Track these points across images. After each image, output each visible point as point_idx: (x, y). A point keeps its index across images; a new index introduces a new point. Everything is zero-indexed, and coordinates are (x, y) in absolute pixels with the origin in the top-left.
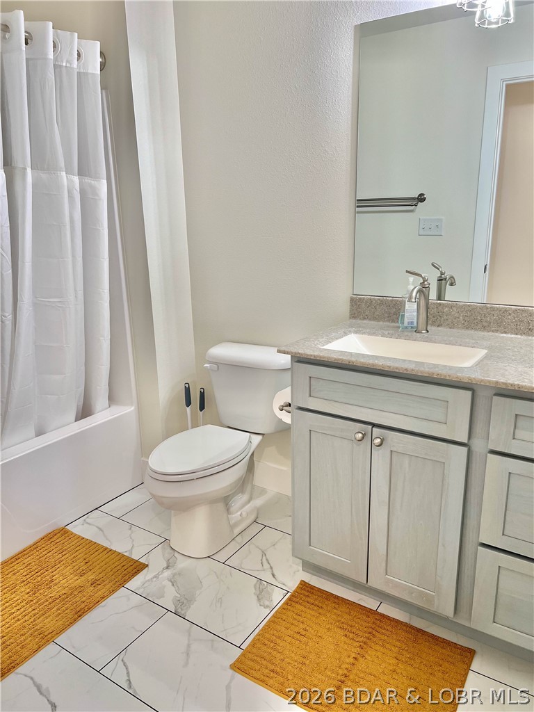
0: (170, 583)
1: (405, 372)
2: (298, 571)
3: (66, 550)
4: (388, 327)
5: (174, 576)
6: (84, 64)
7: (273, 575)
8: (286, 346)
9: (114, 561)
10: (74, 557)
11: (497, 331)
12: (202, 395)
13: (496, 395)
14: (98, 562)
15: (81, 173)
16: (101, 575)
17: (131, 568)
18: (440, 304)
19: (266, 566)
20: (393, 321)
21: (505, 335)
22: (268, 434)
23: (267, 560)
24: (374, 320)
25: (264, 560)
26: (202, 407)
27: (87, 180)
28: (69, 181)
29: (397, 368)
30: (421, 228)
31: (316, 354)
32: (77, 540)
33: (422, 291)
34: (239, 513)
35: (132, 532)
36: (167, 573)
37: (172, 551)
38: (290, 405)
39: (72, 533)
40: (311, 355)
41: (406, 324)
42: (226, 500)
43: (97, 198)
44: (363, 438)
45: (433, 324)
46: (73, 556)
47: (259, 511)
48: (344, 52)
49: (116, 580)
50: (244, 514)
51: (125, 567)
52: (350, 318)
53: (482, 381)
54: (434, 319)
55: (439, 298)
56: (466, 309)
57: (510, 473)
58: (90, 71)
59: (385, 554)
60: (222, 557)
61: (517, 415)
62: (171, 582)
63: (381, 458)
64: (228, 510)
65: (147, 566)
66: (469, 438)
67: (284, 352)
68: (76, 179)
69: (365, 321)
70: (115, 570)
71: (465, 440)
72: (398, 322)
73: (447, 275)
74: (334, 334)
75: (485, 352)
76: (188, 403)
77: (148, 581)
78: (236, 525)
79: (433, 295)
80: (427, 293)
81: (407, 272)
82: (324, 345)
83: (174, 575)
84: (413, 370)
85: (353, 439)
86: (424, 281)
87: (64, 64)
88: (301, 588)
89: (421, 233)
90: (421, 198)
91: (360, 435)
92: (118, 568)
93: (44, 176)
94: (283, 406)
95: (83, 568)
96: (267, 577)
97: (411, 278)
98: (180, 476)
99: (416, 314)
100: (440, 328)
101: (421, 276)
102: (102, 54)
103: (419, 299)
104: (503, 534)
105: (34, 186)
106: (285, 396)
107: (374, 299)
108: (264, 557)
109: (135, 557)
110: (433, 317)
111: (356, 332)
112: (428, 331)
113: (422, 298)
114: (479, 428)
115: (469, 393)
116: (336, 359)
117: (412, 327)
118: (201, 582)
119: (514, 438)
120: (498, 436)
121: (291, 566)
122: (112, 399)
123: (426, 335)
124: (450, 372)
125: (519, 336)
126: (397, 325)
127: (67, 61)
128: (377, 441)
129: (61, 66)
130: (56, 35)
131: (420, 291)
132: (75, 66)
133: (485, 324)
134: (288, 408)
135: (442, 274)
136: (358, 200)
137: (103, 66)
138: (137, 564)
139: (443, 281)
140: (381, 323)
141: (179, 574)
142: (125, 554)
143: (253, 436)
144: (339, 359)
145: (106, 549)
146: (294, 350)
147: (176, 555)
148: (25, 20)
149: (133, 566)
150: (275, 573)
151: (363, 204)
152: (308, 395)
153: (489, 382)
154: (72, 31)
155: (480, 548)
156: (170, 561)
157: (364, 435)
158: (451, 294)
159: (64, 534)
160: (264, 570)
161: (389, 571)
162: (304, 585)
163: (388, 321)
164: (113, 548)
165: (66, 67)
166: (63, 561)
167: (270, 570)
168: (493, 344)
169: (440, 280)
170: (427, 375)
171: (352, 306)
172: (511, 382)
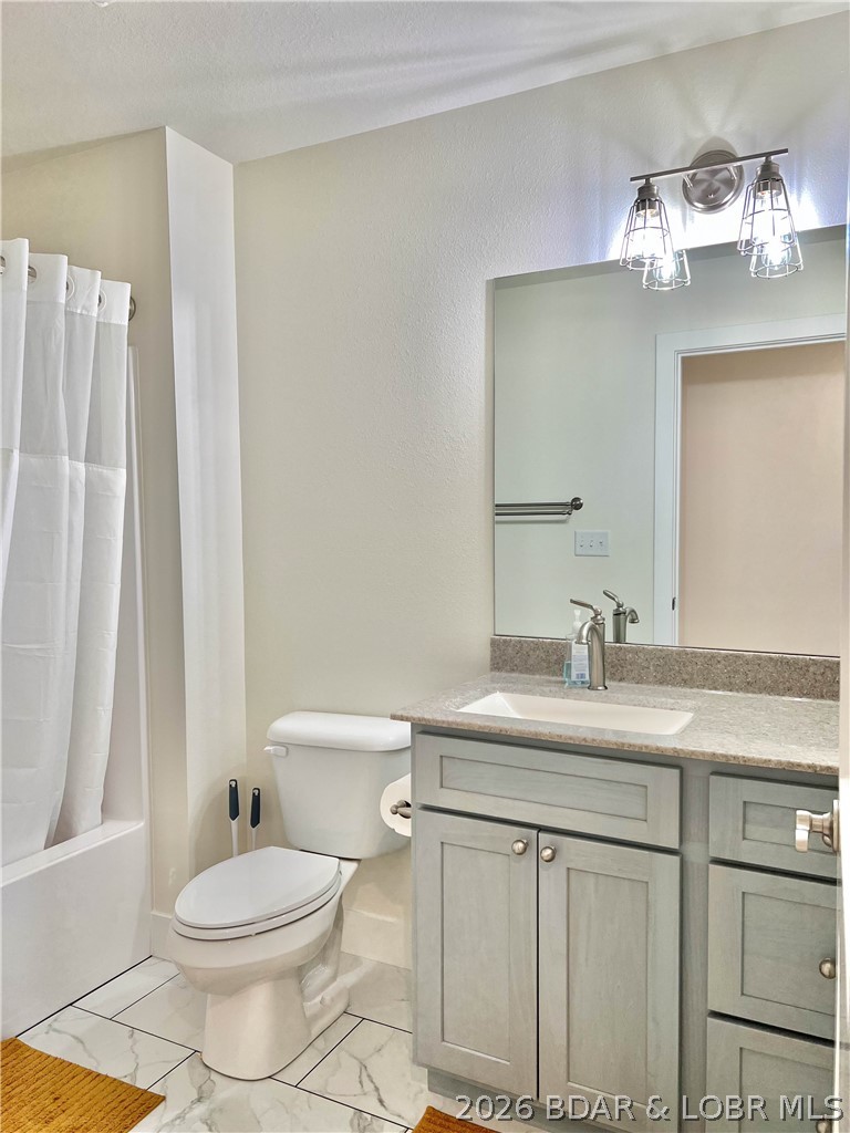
0: (206, 1127)
1: (583, 743)
2: (422, 1091)
3: (18, 1078)
4: (550, 682)
5: (211, 1115)
6: (105, 312)
7: (381, 1101)
8: (404, 709)
9: (105, 1093)
10: (33, 1091)
11: (703, 687)
12: (256, 800)
13: (714, 773)
14: (77, 1097)
15: (89, 459)
16: (83, 1120)
17: (136, 1104)
18: (620, 648)
19: (368, 1086)
20: (554, 674)
21: (713, 692)
22: (366, 859)
23: (369, 1076)
24: (527, 673)
25: (365, 1079)
26: (255, 821)
27: (95, 468)
28: (73, 470)
29: (571, 738)
30: (578, 546)
31: (451, 719)
32: (38, 1060)
33: (596, 631)
34: (319, 999)
35: (135, 1043)
36: (200, 1109)
37: (205, 1071)
38: (408, 805)
39: (28, 1049)
40: (443, 722)
41: (574, 678)
42: (299, 972)
43: (109, 494)
44: (525, 849)
45: (612, 679)
46: (33, 1087)
47: (352, 993)
48: (474, 312)
49: (110, 1126)
50: (328, 998)
51: (125, 1104)
52: (492, 670)
53: (693, 752)
54: (613, 670)
55: (619, 638)
56: (658, 655)
57: (743, 893)
58: (114, 321)
59: (565, 1044)
60: (292, 1075)
61: (745, 802)
62: (207, 1124)
63: (552, 878)
64: (301, 991)
65: (164, 1098)
66: (681, 841)
67: (402, 718)
68: (81, 466)
69: (513, 675)
70: (108, 1109)
71: (675, 846)
72: (562, 675)
73: (627, 607)
74: (471, 693)
75: (690, 715)
76: (234, 813)
77: (167, 1124)
78: (316, 1017)
79: (609, 636)
80: (601, 632)
81: (572, 601)
82: (458, 708)
83: (213, 1111)
84: (594, 740)
85: (510, 852)
86: (596, 615)
87: (79, 311)
88: (429, 1121)
89: (579, 551)
90: (576, 505)
91: (521, 845)
92: (113, 1105)
93: (34, 461)
94: (397, 807)
95: (51, 1108)
96: (370, 1105)
97: (578, 611)
98: (227, 931)
99: (587, 662)
100: (622, 684)
101: (591, 607)
102: (132, 300)
103: (592, 641)
104: (743, 994)
105: (20, 474)
106: (401, 789)
107: (526, 642)
108: (364, 1074)
109: (142, 1084)
110: (612, 667)
111: (503, 690)
112: (606, 688)
113: (595, 639)
114: (694, 827)
115: (676, 772)
116: (480, 727)
117: (583, 682)
118: (259, 1122)
119: (744, 838)
120: (723, 837)
121: (409, 1084)
122: (107, 810)
123: (604, 693)
124: (646, 742)
125: (735, 694)
126: (560, 679)
127: (84, 308)
128: (548, 853)
129: (73, 314)
130: (70, 272)
131: (592, 629)
132: (95, 315)
133: (686, 677)
134: (406, 811)
135: (619, 606)
136: (497, 506)
137: (132, 314)
138: (144, 1097)
139: (622, 616)
140: (537, 677)
141: (221, 1110)
142: (124, 1080)
143: (344, 863)
144: (485, 727)
145: (90, 1073)
146: (417, 714)
147: (214, 1076)
148: (30, 251)
149: (140, 1101)
150: (384, 1097)
151: (504, 510)
152: (438, 784)
153: (703, 754)
154: (93, 268)
155: (711, 1021)
156: (203, 1088)
157: (526, 846)
158: (634, 635)
159: (15, 1050)
160: (365, 1094)
161: (571, 1075)
162: (433, 1115)
163: (548, 673)
164: (103, 1071)
165: (81, 314)
166: (13, 1097)
167: (376, 1094)
168: (700, 704)
169: (617, 614)
170: (615, 747)
171: (493, 651)
172: (732, 753)
